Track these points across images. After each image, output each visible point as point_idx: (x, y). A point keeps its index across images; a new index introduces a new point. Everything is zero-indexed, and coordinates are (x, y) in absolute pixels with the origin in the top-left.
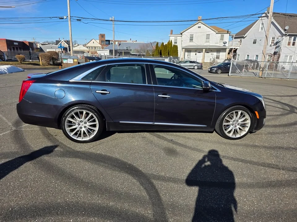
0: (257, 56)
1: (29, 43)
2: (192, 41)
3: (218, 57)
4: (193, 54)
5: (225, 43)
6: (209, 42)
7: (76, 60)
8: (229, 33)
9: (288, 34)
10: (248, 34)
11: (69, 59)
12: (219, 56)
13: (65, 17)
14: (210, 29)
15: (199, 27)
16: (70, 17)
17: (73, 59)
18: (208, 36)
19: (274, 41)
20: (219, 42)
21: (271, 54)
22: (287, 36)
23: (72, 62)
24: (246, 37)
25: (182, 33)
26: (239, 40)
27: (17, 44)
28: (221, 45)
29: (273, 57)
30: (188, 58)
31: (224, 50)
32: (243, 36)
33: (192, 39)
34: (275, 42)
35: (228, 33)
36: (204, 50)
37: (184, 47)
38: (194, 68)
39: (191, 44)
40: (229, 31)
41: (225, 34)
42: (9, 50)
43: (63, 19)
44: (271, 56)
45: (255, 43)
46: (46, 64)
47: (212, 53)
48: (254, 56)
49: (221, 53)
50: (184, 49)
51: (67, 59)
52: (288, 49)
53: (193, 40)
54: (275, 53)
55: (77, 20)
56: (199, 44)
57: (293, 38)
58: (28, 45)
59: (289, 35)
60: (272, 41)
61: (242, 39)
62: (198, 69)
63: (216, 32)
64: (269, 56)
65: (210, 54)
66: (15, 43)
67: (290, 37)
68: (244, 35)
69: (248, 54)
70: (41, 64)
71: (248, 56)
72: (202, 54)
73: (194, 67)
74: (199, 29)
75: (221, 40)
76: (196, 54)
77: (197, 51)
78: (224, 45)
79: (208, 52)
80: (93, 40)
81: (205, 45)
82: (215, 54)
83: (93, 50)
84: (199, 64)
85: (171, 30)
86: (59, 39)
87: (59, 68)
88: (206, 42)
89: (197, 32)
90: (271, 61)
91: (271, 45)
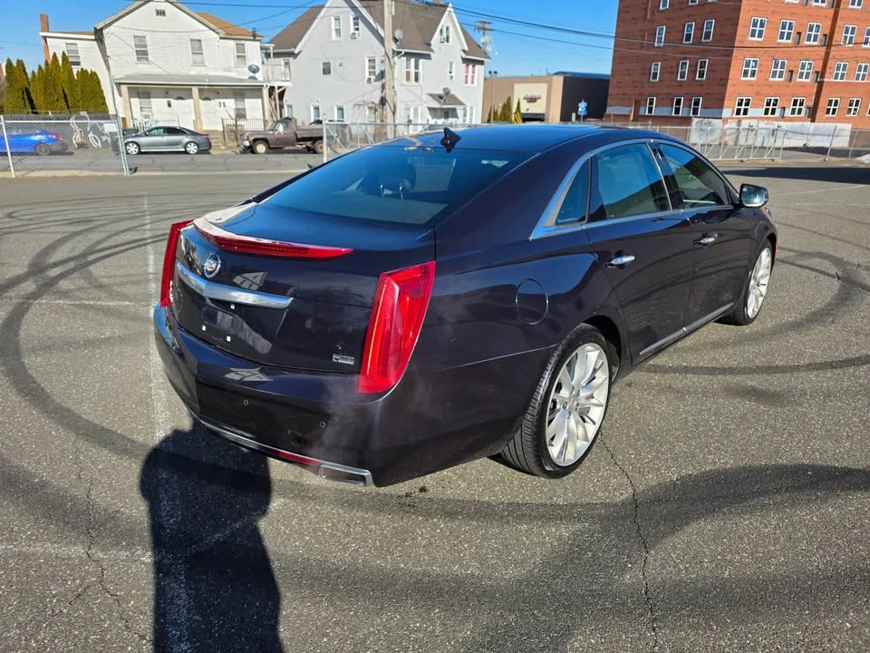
0: (341, 109)
2: (147, 59)
3: (241, 115)
4: (158, 104)
5: (254, 70)
6: (202, 64)
8: (257, 38)
9: (403, 51)
10: (304, 46)
12: (244, 109)
14: (197, 22)
15: (161, 13)
18: (197, 45)
19: (374, 67)
20: (233, 65)
21: (373, 103)
22: (403, 56)
24: (299, 53)
25: (102, 29)
26: (282, 61)
28: (241, 75)
29: (380, 110)
30: (147, 117)
31: (255, 91)
32: (292, 49)
33: (145, 53)
34: (378, 72)
35: (254, 40)
36: (195, 91)
37: (122, 79)
38: (186, 152)
39: (144, 68)
40: (257, 33)
41: (247, 42)
44: (376, 110)
45: (327, 70)
47: (222, 101)
48: (333, 109)
49: (246, 100)
50: (124, 88)
52: (410, 91)
53: (150, 57)
54: (383, 101)
56: (172, 71)
57: (413, 60)
59: (407, 54)
60: (370, 67)
61: (291, 59)
62: (200, 152)
63: (218, 33)
64: (370, 108)
65: (214, 102)
67: (407, 60)
68: (295, 48)
69: (316, 104)
71: (317, 109)
72: (189, 102)
73: (185, 147)
74: (160, 17)
75: (240, 59)
76: (169, 105)
77: (171, 93)
78: (252, 74)
79: (208, 96)
81: (193, 73)
82: (231, 103)
84: (199, 138)
85: (42, 16)
88: (195, 64)
89: (155, 29)
90: (378, 122)
91: (369, 79)
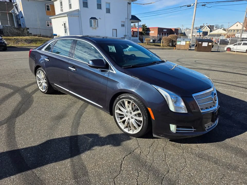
1: (175, 29)
7: (189, 42)
11: (183, 41)
13: (192, 5)
16: (197, 3)
17: (186, 41)
23: (184, 44)
27: (166, 30)
42: (159, 35)
43: (190, 6)
46: (166, 45)
51: (181, 41)
55: (202, 5)
58: (174, 31)
66: (164, 30)
70: (162, 45)
80: (238, 23)
83: (232, 33)
86: (204, 24)
87: (174, 48)
